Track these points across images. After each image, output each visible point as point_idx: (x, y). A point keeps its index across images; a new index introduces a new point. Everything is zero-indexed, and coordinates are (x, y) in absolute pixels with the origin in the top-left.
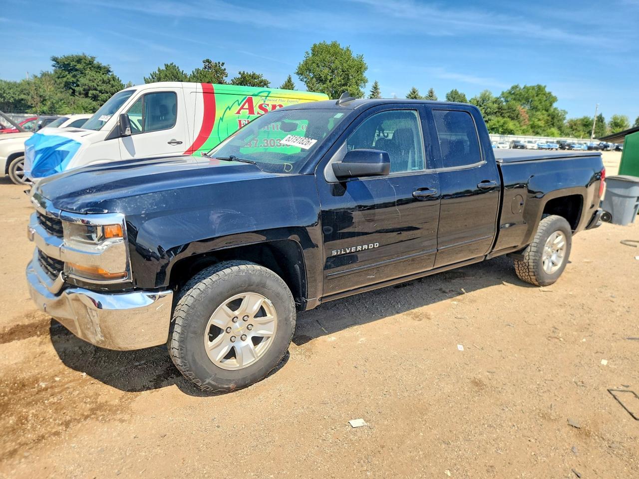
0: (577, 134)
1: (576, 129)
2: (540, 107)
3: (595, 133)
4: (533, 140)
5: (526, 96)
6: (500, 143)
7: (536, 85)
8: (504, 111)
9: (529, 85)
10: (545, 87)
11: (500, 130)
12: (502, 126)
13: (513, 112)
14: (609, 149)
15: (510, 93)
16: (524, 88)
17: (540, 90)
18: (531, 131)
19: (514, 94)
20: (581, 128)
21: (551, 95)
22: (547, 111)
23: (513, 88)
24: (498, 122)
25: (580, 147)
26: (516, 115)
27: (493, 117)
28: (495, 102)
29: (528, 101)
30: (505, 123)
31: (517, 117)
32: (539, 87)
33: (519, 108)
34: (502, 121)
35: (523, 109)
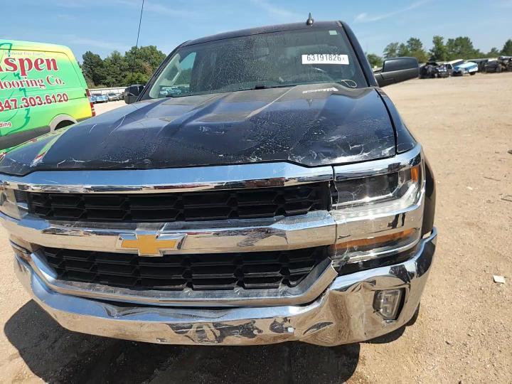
2: (157, 63)
5: (144, 54)
8: (134, 68)
9: (143, 46)
10: (156, 47)
13: (141, 68)
15: (132, 53)
16: (141, 48)
17: (153, 49)
19: (135, 53)
21: (161, 53)
23: (133, 48)
26: (144, 70)
27: (127, 73)
28: (125, 61)
29: (147, 58)
30: (139, 77)
31: (144, 72)
32: (151, 47)
33: (144, 64)
34: (136, 75)
35: (146, 65)
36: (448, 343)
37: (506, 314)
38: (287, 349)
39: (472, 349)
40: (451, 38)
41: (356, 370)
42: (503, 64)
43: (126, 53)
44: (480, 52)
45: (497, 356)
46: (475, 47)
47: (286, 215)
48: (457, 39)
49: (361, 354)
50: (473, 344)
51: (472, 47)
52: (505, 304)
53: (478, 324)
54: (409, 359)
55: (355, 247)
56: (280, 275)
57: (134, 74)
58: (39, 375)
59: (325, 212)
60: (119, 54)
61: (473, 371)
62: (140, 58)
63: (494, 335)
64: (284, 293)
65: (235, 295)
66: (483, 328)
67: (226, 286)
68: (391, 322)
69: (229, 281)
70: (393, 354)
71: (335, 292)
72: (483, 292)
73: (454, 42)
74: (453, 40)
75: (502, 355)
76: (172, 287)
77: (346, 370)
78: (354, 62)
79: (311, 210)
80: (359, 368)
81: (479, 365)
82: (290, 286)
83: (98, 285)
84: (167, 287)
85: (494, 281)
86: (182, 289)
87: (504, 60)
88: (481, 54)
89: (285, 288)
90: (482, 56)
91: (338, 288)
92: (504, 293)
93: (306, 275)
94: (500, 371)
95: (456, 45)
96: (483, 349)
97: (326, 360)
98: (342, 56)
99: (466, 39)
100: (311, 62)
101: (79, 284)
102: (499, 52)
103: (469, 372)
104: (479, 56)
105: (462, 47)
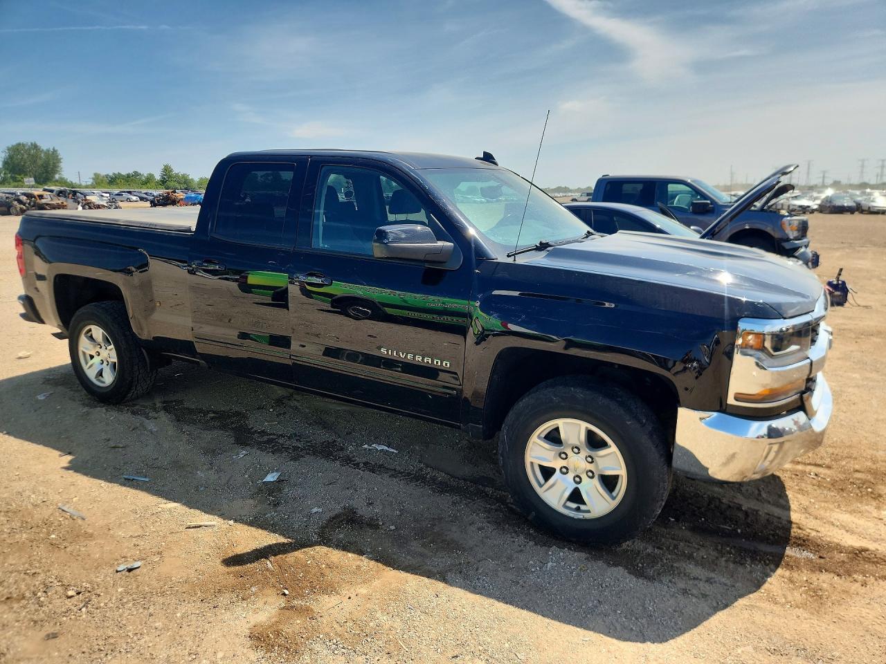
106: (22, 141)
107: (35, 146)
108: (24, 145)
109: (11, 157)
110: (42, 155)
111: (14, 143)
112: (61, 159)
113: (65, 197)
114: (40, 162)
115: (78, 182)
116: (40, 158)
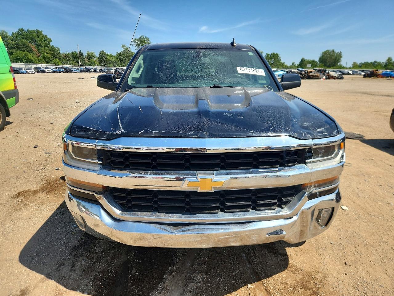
0: (70, 63)
1: (69, 60)
2: (42, 44)
3: (81, 62)
4: (48, 67)
5: (31, 36)
6: (27, 69)
7: (36, 29)
8: (21, 47)
9: (30, 29)
10: (42, 31)
11: (24, 60)
12: (24, 57)
13: (27, 48)
14: (91, 71)
15: (18, 33)
16: (28, 31)
17: (39, 33)
18: (43, 60)
19: (21, 34)
20: (71, 59)
21: (47, 37)
22: (48, 47)
23: (19, 30)
24: (21, 54)
25: (76, 71)
26: (30, 50)
27: (14, 51)
28: (12, 40)
29: (32, 40)
30: (25, 55)
31: (31, 51)
32: (38, 31)
33: (30, 45)
34: (23, 53)
35: (32, 45)
36: (331, 244)
37: (354, 226)
38: (244, 255)
39: (345, 246)
40: (268, 53)
41: (289, 262)
42: (301, 74)
43: (13, 33)
44: (285, 64)
45: (358, 248)
46: (282, 61)
47: (285, 167)
48: (271, 54)
49: (288, 254)
50: (344, 242)
51: (280, 60)
52: (352, 221)
53: (342, 232)
54: (314, 253)
55: (316, 185)
56: (277, 202)
57: (21, 52)
58: (73, 289)
59: (304, 165)
60: (7, 33)
61: (350, 257)
62: (26, 39)
63: (352, 237)
64: (279, 212)
65: (251, 214)
66: (346, 235)
67: (245, 209)
68: (324, 227)
69: (247, 206)
70: (305, 252)
71: (305, 211)
72: (339, 215)
73: (270, 56)
74: (269, 54)
75: (360, 247)
76: (211, 212)
77: (283, 263)
78: (268, 75)
79: (297, 164)
80: (290, 261)
81: (351, 254)
82: (282, 208)
83: (157, 213)
84: (209, 212)
85: (342, 209)
86: (217, 213)
87: (301, 71)
88: (286, 65)
89: (280, 209)
90: (287, 67)
91: (306, 208)
92: (349, 215)
93: (291, 201)
94: (362, 255)
95: (271, 58)
96: (350, 245)
97: (270, 258)
98: (260, 70)
99: (277, 55)
100: (243, 72)
101: (143, 214)
102: (296, 65)
103: (347, 257)
104: (284, 67)
105: (275, 59)
106: (328, 49)
107: (333, 51)
108: (329, 51)
109: (323, 56)
110: (335, 55)
111: (325, 50)
112: (342, 56)
113: (320, 72)
114: (333, 58)
115: (345, 66)
116: (334, 56)
